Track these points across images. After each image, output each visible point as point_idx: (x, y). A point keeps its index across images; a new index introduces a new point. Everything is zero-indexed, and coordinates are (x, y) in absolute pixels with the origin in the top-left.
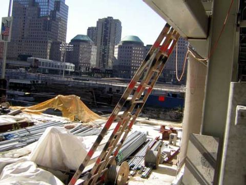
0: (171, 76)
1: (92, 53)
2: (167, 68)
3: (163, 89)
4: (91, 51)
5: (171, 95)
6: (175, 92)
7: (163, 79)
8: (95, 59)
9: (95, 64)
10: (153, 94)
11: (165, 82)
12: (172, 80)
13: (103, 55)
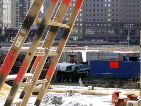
0: (127, 31)
1: (4, 6)
2: (119, 21)
3: (115, 52)
4: (2, 4)
5: (128, 58)
6: (134, 54)
7: (114, 37)
8: (10, 15)
9: (10, 22)
10: (100, 59)
11: (118, 41)
12: (128, 38)
13: (22, 8)
